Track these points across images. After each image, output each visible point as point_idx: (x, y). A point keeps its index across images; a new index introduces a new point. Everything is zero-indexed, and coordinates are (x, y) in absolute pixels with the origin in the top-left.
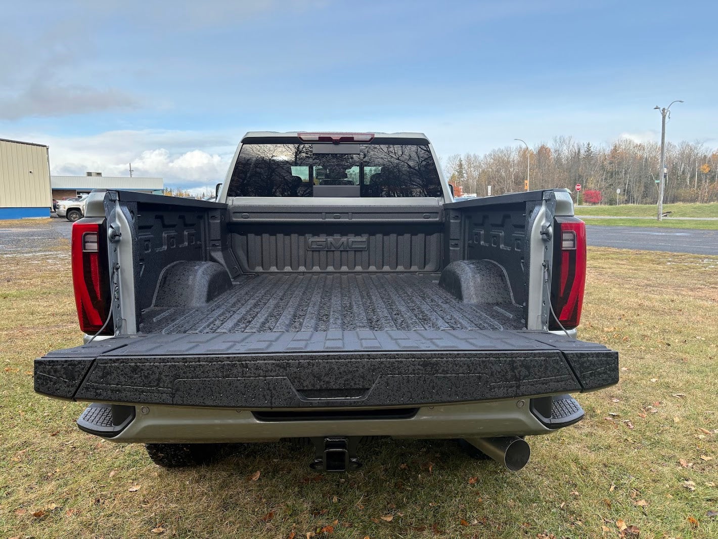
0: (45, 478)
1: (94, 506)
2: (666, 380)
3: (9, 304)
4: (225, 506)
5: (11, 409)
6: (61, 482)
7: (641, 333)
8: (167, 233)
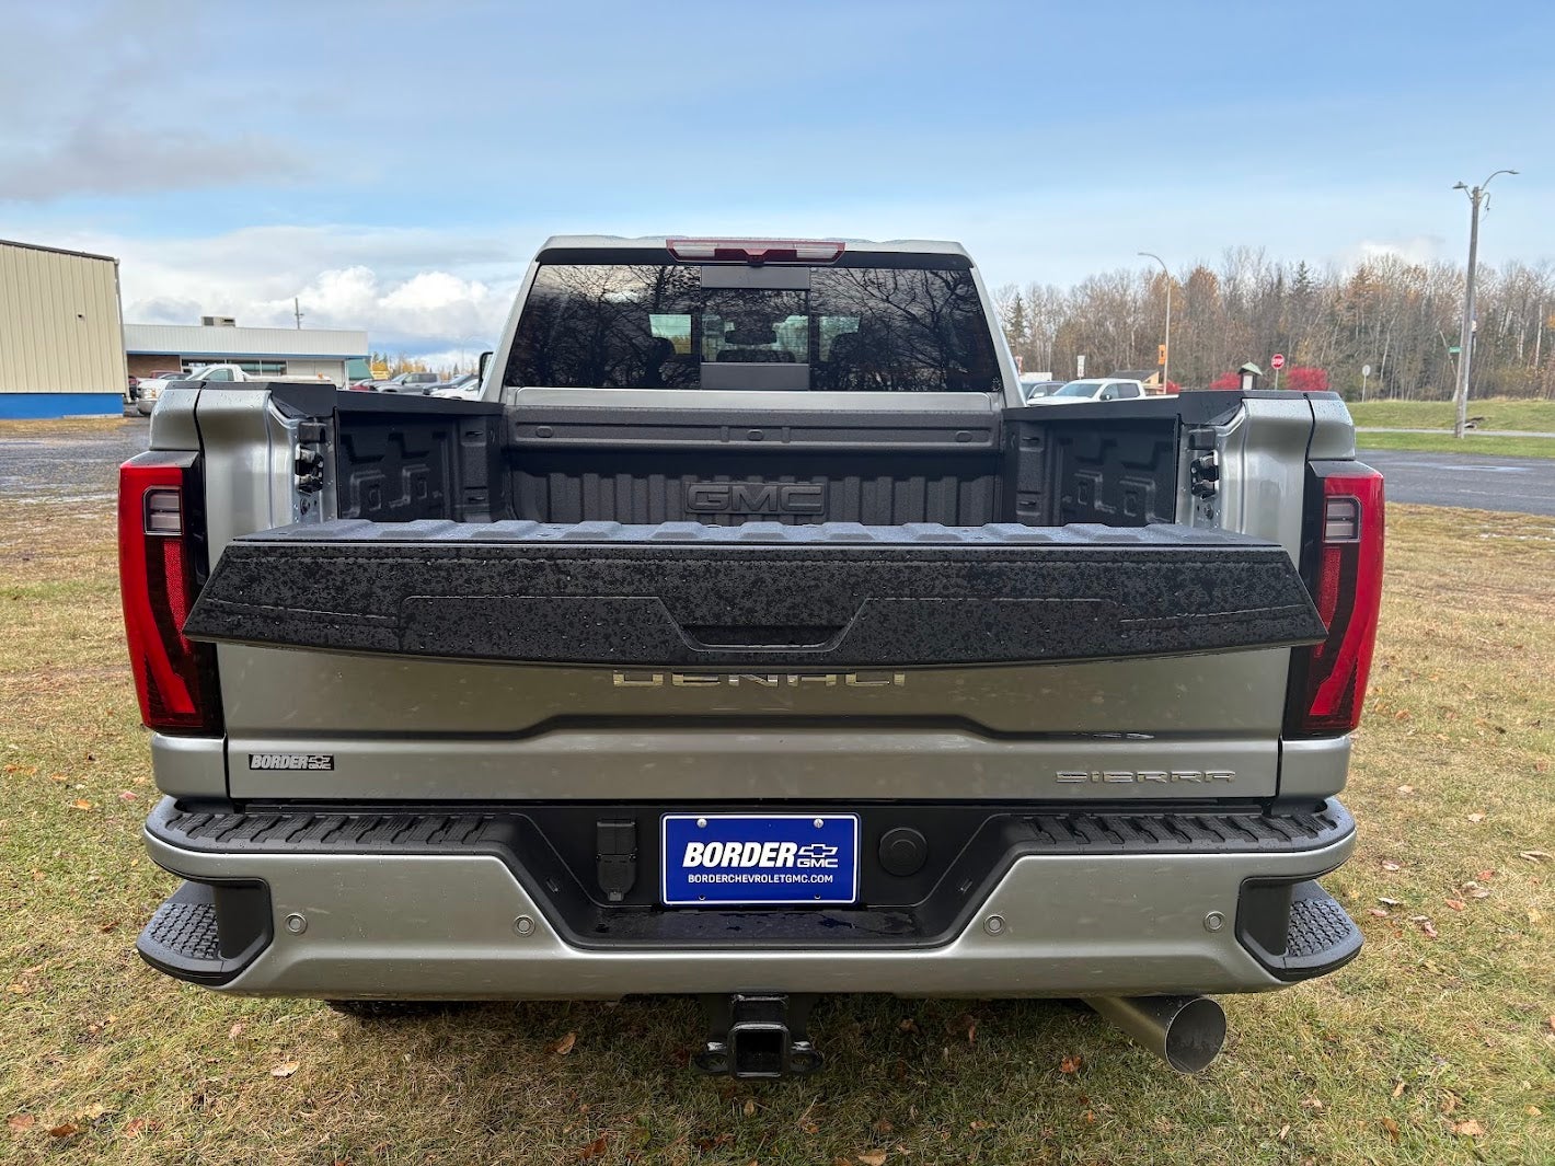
0: (83, 1038)
1: (191, 1113)
2: (1504, 818)
3: (23, 611)
4: (492, 1122)
5: (15, 864)
6: (115, 1048)
7: (1438, 700)
8: (361, 476)
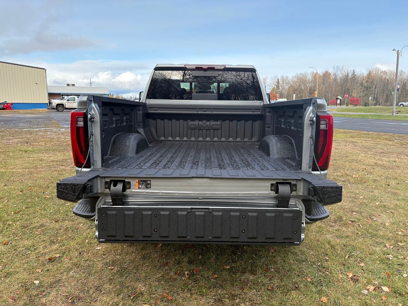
0: (53, 242)
1: (78, 256)
2: (384, 204)
3: (28, 155)
4: (144, 258)
5: (33, 208)
6: (61, 244)
7: (374, 178)
8: (116, 118)
